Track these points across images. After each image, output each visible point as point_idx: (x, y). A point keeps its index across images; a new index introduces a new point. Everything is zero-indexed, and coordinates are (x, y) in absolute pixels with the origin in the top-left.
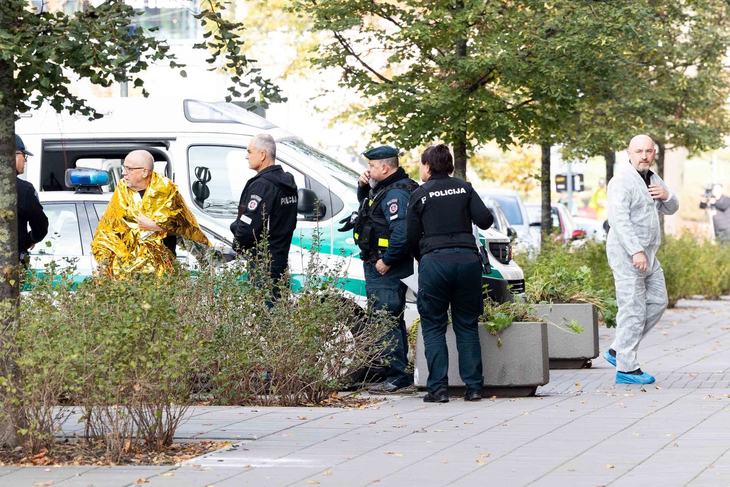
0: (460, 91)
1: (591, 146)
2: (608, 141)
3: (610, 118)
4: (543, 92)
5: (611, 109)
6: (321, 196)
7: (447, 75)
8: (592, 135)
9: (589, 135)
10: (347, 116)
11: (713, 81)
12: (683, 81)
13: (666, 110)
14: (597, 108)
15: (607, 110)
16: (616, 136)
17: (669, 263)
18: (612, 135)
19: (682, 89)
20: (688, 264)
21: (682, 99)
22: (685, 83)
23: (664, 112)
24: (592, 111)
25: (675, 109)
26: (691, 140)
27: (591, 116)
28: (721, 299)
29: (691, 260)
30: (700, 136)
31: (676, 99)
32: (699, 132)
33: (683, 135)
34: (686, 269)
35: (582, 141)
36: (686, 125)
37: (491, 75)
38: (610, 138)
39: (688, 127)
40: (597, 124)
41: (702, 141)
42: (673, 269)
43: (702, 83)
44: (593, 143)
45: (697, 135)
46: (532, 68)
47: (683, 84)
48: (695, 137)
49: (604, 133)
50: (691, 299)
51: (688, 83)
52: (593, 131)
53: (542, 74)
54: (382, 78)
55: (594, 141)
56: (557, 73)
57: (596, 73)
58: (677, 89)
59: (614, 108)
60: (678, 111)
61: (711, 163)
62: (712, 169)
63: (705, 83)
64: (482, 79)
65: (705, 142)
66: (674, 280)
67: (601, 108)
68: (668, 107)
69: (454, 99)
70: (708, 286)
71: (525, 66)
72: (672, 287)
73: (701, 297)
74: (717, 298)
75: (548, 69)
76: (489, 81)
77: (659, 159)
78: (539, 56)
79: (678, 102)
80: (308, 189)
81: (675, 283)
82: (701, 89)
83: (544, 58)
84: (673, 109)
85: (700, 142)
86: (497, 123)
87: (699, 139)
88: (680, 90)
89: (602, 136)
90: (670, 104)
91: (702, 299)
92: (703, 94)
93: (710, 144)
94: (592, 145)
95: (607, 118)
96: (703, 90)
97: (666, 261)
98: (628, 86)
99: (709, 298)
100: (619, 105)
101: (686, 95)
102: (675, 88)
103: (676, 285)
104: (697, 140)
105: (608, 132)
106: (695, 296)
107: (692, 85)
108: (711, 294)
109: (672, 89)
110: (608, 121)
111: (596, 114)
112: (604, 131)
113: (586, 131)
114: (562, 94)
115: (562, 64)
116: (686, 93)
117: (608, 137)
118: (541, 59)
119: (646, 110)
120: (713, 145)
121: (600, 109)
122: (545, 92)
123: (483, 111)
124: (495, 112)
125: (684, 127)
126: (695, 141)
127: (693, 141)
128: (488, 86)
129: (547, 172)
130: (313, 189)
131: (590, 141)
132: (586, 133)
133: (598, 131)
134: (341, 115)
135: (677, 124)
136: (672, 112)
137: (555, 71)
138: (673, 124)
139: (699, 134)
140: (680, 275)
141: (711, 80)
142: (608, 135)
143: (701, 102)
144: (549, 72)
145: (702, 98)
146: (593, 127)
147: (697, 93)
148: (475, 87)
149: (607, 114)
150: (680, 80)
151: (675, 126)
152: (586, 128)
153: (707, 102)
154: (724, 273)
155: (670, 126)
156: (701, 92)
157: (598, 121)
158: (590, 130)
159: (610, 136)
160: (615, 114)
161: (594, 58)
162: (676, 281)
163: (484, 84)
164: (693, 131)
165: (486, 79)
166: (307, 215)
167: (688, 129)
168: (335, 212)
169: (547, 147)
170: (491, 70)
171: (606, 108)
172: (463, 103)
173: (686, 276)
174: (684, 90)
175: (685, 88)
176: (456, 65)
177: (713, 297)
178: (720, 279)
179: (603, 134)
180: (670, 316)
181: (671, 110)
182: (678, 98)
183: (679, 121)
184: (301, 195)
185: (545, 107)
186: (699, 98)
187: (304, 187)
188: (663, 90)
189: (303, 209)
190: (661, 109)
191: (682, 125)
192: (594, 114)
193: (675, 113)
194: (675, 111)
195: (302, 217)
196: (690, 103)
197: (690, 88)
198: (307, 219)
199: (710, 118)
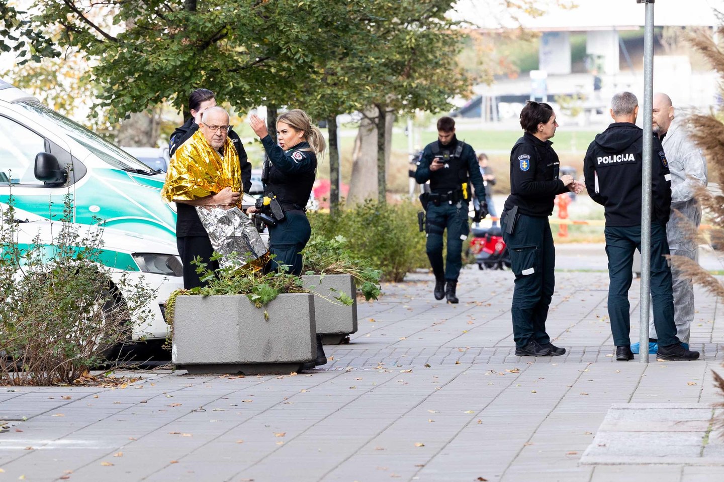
0: (192, 49)
1: (321, 108)
2: (340, 103)
3: (342, 78)
4: (283, 52)
5: (342, 68)
6: (63, 161)
7: (177, 31)
8: (323, 96)
9: (320, 96)
10: (30, 80)
11: (443, 38)
12: (411, 38)
13: (393, 70)
14: (328, 66)
15: (339, 69)
16: (348, 98)
17: (398, 234)
18: (345, 97)
19: (409, 46)
21: (410, 57)
22: (413, 41)
23: (390, 71)
24: (322, 71)
25: (402, 68)
26: (420, 101)
27: (322, 77)
30: (430, 97)
31: (404, 58)
32: (428, 93)
34: (416, 240)
35: (311, 103)
36: (414, 85)
37: (225, 31)
38: (342, 100)
39: (417, 87)
40: (328, 84)
41: (432, 103)
42: (402, 240)
43: (432, 40)
44: (324, 105)
45: (426, 96)
46: (268, 24)
47: (411, 41)
48: (424, 99)
49: (336, 94)
50: (415, 272)
51: (416, 40)
52: (324, 91)
53: (281, 32)
54: (106, 35)
55: (325, 103)
56: (298, 32)
57: (336, 29)
58: (405, 47)
59: (347, 67)
60: (405, 70)
63: (435, 40)
64: (215, 35)
65: (434, 104)
66: (403, 252)
67: (332, 67)
68: (394, 66)
69: (186, 59)
71: (261, 21)
72: (402, 260)
75: (288, 26)
76: (222, 37)
77: (379, 123)
78: (277, 11)
79: (405, 61)
80: (48, 153)
81: (404, 255)
82: (430, 46)
83: (282, 13)
84: (400, 68)
85: (429, 103)
86: (231, 83)
87: (428, 100)
88: (407, 48)
89: (333, 98)
90: (397, 63)
91: (427, 273)
92: (432, 51)
93: (439, 106)
94: (323, 107)
95: (338, 78)
96: (432, 48)
97: (395, 231)
98: (360, 44)
100: (351, 64)
101: (414, 53)
102: (402, 46)
103: (405, 257)
104: (426, 102)
105: (340, 93)
106: (418, 270)
107: (421, 43)
109: (399, 47)
110: (340, 81)
111: (327, 74)
112: (335, 92)
113: (316, 92)
114: (303, 54)
115: (303, 21)
116: (413, 51)
117: (340, 98)
118: (279, 14)
119: (372, 70)
120: (444, 107)
121: (331, 68)
122: (285, 51)
123: (216, 70)
124: (228, 71)
125: (412, 88)
126: (424, 102)
127: (422, 102)
128: (223, 42)
130: (53, 153)
131: (320, 102)
132: (316, 94)
133: (329, 92)
134: (22, 79)
135: (405, 84)
136: (399, 71)
137: (296, 29)
138: (401, 84)
139: (428, 95)
140: (410, 247)
141: (441, 36)
142: (339, 96)
143: (430, 62)
144: (289, 30)
145: (430, 57)
146: (324, 88)
147: (426, 50)
148: (206, 45)
149: (339, 74)
150: (408, 37)
151: (402, 86)
152: (317, 88)
153: (436, 60)
155: (397, 88)
156: (430, 50)
157: (329, 81)
158: (320, 90)
159: (341, 97)
160: (347, 73)
162: (406, 253)
163: (215, 41)
164: (421, 92)
165: (218, 36)
166: (48, 182)
167: (417, 90)
168: (76, 178)
169: (273, 110)
170: (223, 27)
171: (337, 67)
172: (194, 62)
173: (415, 247)
174: (412, 48)
175: (413, 46)
176: (187, 21)
179: (334, 95)
181: (398, 69)
182: (406, 57)
183: (407, 81)
184: (41, 160)
185: (281, 66)
186: (428, 56)
187: (43, 151)
188: (389, 48)
189: (42, 175)
190: (388, 69)
191: (410, 85)
192: (324, 74)
193: (402, 73)
194: (402, 70)
195: (42, 183)
196: (418, 62)
197: (418, 45)
198: (47, 186)
199: (433, 78)
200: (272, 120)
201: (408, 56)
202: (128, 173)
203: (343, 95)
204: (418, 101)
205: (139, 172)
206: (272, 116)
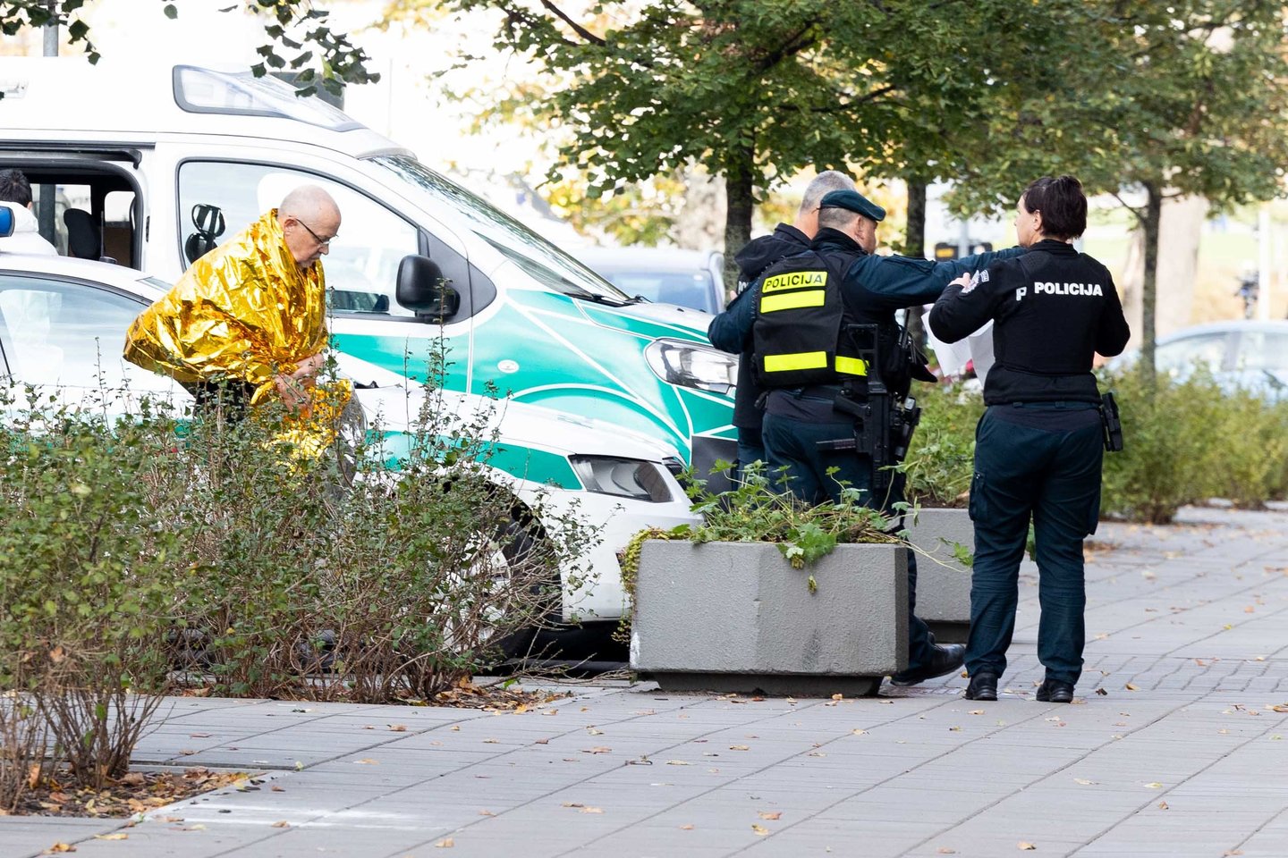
0: (744, 65)
1: (1008, 187)
3: (1051, 130)
4: (915, 73)
5: (1053, 112)
6: (451, 272)
7: (718, 31)
8: (1014, 164)
9: (1007, 164)
11: (1266, 60)
12: (1203, 60)
13: (1168, 118)
14: (1025, 108)
15: (1046, 113)
17: (1164, 431)
18: (1054, 166)
19: (1200, 74)
20: (1201, 435)
21: (1201, 95)
22: (1208, 64)
23: (1162, 120)
24: (1014, 115)
25: (1186, 115)
26: (1217, 182)
27: (1012, 126)
28: (1266, 509)
29: (1208, 426)
30: (1235, 173)
31: (1189, 95)
32: (1233, 164)
33: (1199, 169)
34: (1197, 445)
35: (990, 176)
36: (1206, 150)
37: (809, 34)
38: (1049, 171)
39: (1211, 153)
40: (1025, 142)
41: (1239, 184)
42: (1170, 444)
43: (1243, 63)
44: (1014, 181)
45: (1227, 171)
46: (892, 22)
47: (1203, 65)
48: (1223, 175)
49: (1039, 161)
50: (1206, 505)
51: (1213, 62)
52: (1016, 155)
53: (914, 36)
54: (582, 32)
55: (1016, 176)
56: (945, 34)
57: (1025, 37)
58: (1192, 75)
59: (1061, 110)
60: (1190, 119)
61: (1256, 229)
62: (1257, 240)
63: (1249, 64)
64: (791, 41)
65: (1244, 186)
66: (1172, 467)
67: (1034, 108)
68: (1170, 111)
69: (732, 81)
70: (1240, 480)
71: (879, 18)
72: (1168, 481)
74: (1259, 507)
75: (926, 25)
76: (805, 45)
79: (1191, 102)
80: (424, 256)
81: (1173, 473)
82: (1240, 76)
84: (1180, 114)
85: (1233, 186)
86: (817, 133)
87: (1232, 180)
88: (1196, 77)
89: (1033, 167)
90: (1176, 106)
91: (1226, 508)
92: (1245, 88)
93: (1254, 191)
94: (1012, 185)
95: (1044, 130)
96: (1243, 79)
97: (1157, 427)
98: (1088, 65)
99: (1242, 506)
100: (1069, 104)
101: (1210, 88)
102: (1187, 73)
103: (1176, 478)
104: (1228, 182)
105: (1046, 159)
106: (1214, 501)
107: (1221, 68)
108: (1247, 498)
109: (1180, 75)
110: (1047, 136)
111: (1023, 122)
112: (1037, 156)
113: (1001, 155)
114: (955, 78)
115: (954, 17)
116: (1208, 84)
117: (1044, 169)
118: (911, 4)
119: (1126, 116)
120: (1262, 193)
121: (1031, 111)
122: (919, 72)
123: (791, 108)
124: (814, 111)
125: (1202, 154)
126: (1224, 184)
127: (1220, 182)
128: (804, 57)
129: (918, 237)
130: (433, 258)
131: (1008, 175)
132: (1000, 159)
133: (1025, 156)
134: (498, 106)
135: (1189, 145)
136: (1178, 121)
137: (941, 30)
138: (1180, 146)
139: (1233, 168)
140: (1186, 458)
141: (1261, 58)
142: (1045, 165)
143: (1238, 104)
144: (928, 32)
145: (1241, 96)
146: (1015, 148)
147: (1233, 83)
148: (775, 59)
149: (1045, 123)
150: (1197, 57)
151: (1183, 150)
152: (1002, 149)
153: (1252, 103)
154: (1274, 455)
155: (1175, 152)
156: (1240, 83)
157: (1026, 135)
158: (1009, 153)
159: (1049, 167)
160: (1061, 122)
161: (1022, 5)
162: (1177, 469)
163: (792, 52)
164: (1219, 162)
165: (798, 42)
166: (421, 311)
167: (1211, 158)
168: (477, 306)
169: (918, 186)
170: (809, 25)
171: (1043, 109)
172: (748, 90)
173: (1197, 459)
174: (1205, 78)
175: (1207, 73)
176: (737, 12)
177: (1252, 504)
178: (1266, 467)
179: (1034, 163)
180: (1162, 540)
181: (1178, 117)
182: (1193, 93)
183: (1194, 140)
184: (409, 270)
185: (917, 104)
186: (1236, 95)
187: (414, 251)
188: (1162, 76)
189: (413, 299)
190: (1157, 116)
191: (1199, 149)
192: (1019, 121)
193: (1185, 125)
194: (1185, 120)
195: (411, 313)
196: (1216, 105)
197: (1217, 73)
198: (421, 319)
199: (1256, 136)
200: (916, 205)
201: (1198, 93)
202: (575, 300)
203: (1052, 163)
204: (1213, 180)
205: (597, 299)
206: (916, 198)
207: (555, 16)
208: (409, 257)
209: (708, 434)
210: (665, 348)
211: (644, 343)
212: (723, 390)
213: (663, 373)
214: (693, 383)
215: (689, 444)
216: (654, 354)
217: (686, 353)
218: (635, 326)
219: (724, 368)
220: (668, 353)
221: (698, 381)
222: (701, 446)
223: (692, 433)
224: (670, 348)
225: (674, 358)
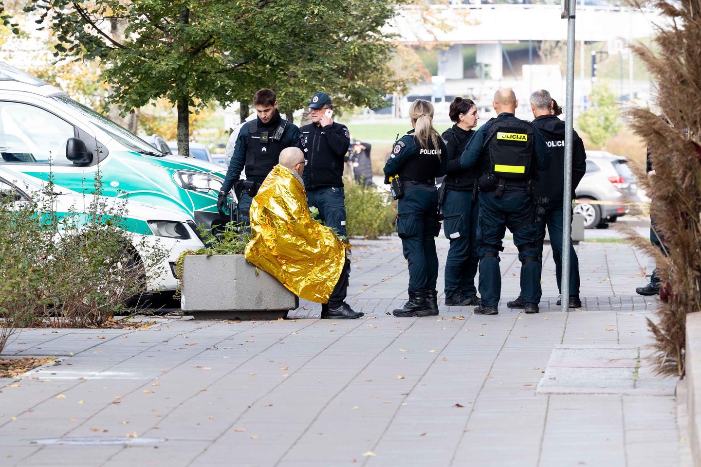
0: (186, 55)
2: (300, 100)
3: (302, 79)
4: (260, 57)
5: (302, 72)
6: (89, 145)
7: (173, 40)
8: (286, 94)
9: (284, 93)
12: (354, 48)
13: (339, 73)
15: (300, 72)
16: (307, 96)
20: (358, 208)
21: (354, 63)
22: (357, 50)
23: (337, 74)
25: (347, 72)
26: (361, 100)
28: (378, 239)
29: (360, 204)
30: (369, 96)
31: (349, 63)
32: (368, 92)
34: (357, 212)
36: (356, 86)
37: (212, 40)
38: (302, 97)
39: (359, 88)
40: (291, 85)
41: (371, 100)
44: (287, 101)
45: (366, 95)
46: (248, 34)
47: (355, 50)
48: (365, 97)
49: (297, 93)
51: (358, 49)
52: (287, 90)
53: (258, 40)
54: (115, 43)
55: (288, 99)
56: (272, 39)
57: (303, 39)
58: (349, 55)
59: (306, 71)
60: (349, 73)
63: (373, 49)
64: (204, 44)
65: (373, 101)
67: (294, 70)
68: (340, 71)
69: (182, 63)
70: (368, 227)
71: (242, 32)
73: (363, 237)
74: (375, 238)
75: (264, 35)
76: (210, 45)
78: (255, 24)
79: (349, 66)
80: (77, 138)
82: (369, 55)
83: (259, 25)
84: (345, 72)
85: (369, 101)
86: (219, 82)
87: (368, 99)
88: (352, 55)
89: (295, 95)
90: (343, 68)
91: (363, 239)
92: (371, 58)
93: (377, 103)
94: (286, 103)
95: (299, 80)
98: (317, 51)
99: (368, 238)
100: (311, 68)
101: (357, 60)
102: (348, 54)
104: (366, 100)
105: (300, 92)
106: (355, 237)
107: (362, 51)
108: (371, 235)
109: (344, 55)
110: (301, 82)
112: (297, 91)
113: (281, 90)
114: (278, 58)
115: (275, 31)
116: (356, 58)
117: (300, 96)
118: (256, 27)
122: (262, 56)
123: (204, 72)
124: (216, 73)
125: (355, 88)
126: (365, 100)
127: (363, 100)
130: (81, 139)
132: (280, 92)
133: (291, 90)
135: (349, 85)
136: (344, 75)
137: (270, 38)
138: (345, 85)
139: (368, 94)
141: (379, 46)
143: (369, 66)
144: (265, 38)
145: (369, 63)
146: (287, 87)
147: (366, 58)
148: (198, 51)
149: (299, 76)
150: (352, 47)
151: (347, 87)
152: (281, 88)
153: (374, 66)
154: (382, 216)
155: (342, 88)
157: (291, 82)
158: (284, 89)
159: (301, 95)
160: (306, 76)
161: (303, 25)
163: (204, 48)
164: (362, 92)
165: (206, 44)
166: (77, 162)
167: (359, 90)
168: (100, 160)
169: (245, 105)
170: (211, 37)
171: (298, 71)
172: (188, 66)
173: (356, 218)
174: (355, 56)
175: (356, 53)
176: (183, 32)
177: (373, 237)
178: (378, 221)
183: (351, 82)
184: (71, 144)
185: (257, 69)
186: (367, 63)
187: (73, 136)
189: (73, 156)
191: (354, 86)
193: (347, 76)
194: (347, 74)
195: (72, 162)
196: (360, 68)
197: (360, 53)
198: (76, 165)
199: (369, 80)
201: (352, 62)
202: (142, 155)
205: (151, 154)
206: (244, 110)
207: (103, 36)
208: (71, 139)
209: (201, 210)
210: (180, 175)
211: (172, 173)
212: (207, 191)
213: (181, 184)
214: (193, 188)
215: (193, 214)
216: (176, 176)
217: (191, 175)
218: (166, 164)
219: (207, 181)
220: (183, 176)
221: (196, 188)
222: (198, 216)
223: (194, 210)
224: (184, 174)
225: (185, 178)
